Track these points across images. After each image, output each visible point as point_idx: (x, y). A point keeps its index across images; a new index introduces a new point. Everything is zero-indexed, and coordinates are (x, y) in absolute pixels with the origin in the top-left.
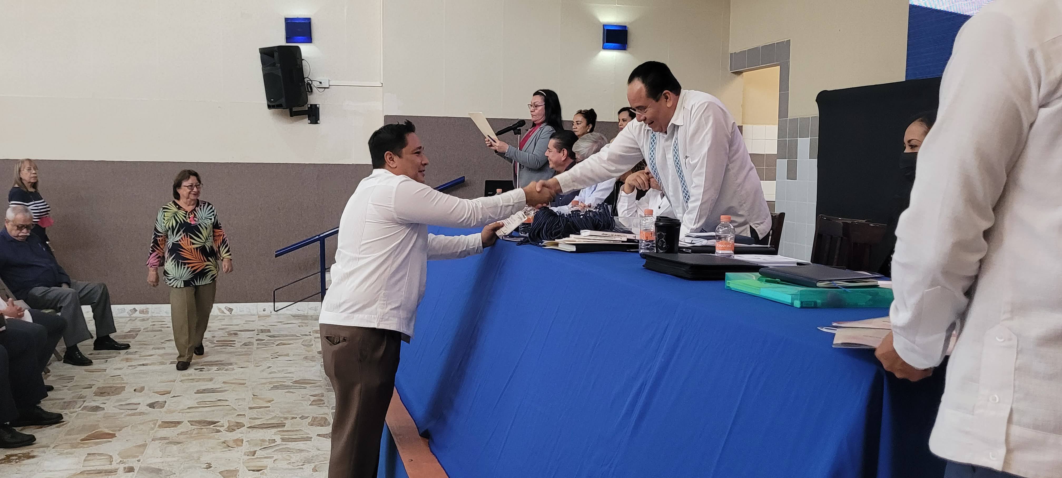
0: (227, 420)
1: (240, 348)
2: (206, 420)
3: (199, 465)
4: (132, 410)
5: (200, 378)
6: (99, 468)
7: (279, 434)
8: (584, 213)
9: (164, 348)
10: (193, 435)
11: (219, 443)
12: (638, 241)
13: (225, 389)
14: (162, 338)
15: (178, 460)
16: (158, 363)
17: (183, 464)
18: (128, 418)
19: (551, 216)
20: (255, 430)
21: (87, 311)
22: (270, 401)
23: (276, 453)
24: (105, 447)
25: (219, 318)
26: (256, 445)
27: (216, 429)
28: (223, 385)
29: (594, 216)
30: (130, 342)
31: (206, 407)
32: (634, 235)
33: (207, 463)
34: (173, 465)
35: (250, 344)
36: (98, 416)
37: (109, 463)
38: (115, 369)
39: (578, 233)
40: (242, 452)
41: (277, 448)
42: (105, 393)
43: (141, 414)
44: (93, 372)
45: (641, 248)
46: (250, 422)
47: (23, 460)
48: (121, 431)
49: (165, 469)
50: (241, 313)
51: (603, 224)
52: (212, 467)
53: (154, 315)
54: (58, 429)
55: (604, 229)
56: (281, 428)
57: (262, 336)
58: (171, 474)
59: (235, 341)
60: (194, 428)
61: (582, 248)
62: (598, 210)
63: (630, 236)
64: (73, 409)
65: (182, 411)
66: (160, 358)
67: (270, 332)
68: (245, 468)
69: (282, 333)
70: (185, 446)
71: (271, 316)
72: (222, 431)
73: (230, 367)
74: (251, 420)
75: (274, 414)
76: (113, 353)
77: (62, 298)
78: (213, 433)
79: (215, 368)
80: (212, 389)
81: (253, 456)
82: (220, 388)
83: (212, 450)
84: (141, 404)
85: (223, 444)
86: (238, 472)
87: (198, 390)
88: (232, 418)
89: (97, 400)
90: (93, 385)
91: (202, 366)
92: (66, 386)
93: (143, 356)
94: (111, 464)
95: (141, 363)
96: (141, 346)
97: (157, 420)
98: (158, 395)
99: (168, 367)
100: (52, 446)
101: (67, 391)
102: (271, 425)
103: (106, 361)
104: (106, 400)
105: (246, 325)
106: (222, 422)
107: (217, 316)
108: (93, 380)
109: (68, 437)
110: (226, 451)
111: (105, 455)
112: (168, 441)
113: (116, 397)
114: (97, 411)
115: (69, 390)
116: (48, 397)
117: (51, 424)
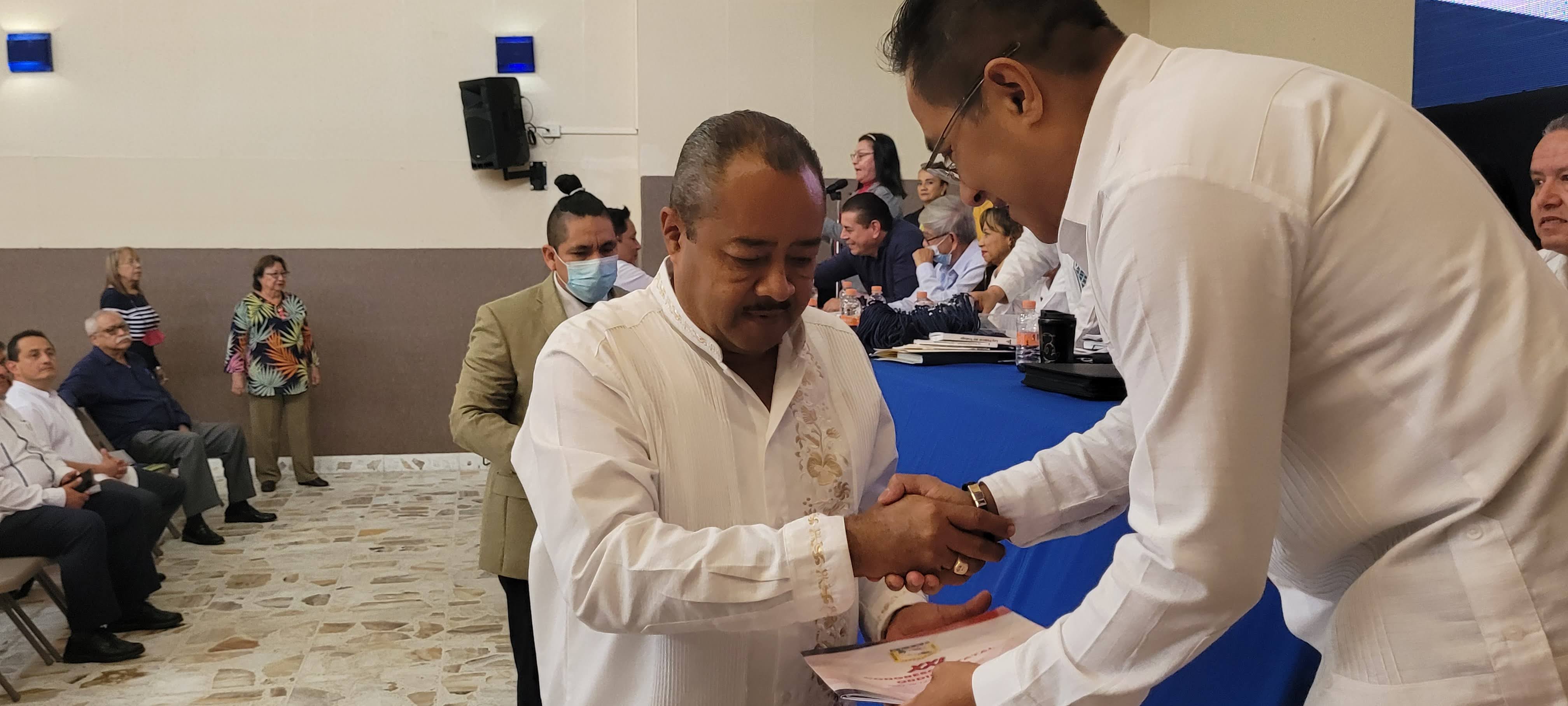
0: (418, 622)
1: (437, 519)
2: (388, 621)
3: (380, 685)
4: (281, 607)
5: (379, 561)
6: (235, 690)
7: (493, 641)
8: (933, 309)
9: (325, 519)
10: (369, 644)
11: (408, 653)
12: (1015, 347)
13: (413, 577)
14: (321, 505)
15: (348, 679)
16: (318, 541)
17: (356, 684)
18: (276, 619)
19: (885, 313)
20: (458, 635)
21: (216, 466)
22: (480, 594)
23: (489, 668)
24: (243, 661)
25: (404, 475)
26: (460, 657)
27: (403, 634)
28: (411, 571)
29: (949, 312)
30: (278, 511)
31: (387, 602)
32: (1009, 339)
33: (391, 683)
34: (341, 686)
35: (450, 512)
36: (232, 616)
37: (249, 683)
38: (257, 550)
39: (926, 337)
40: (440, 667)
41: (491, 661)
42: (241, 583)
43: (294, 613)
44: (224, 554)
45: (1019, 358)
46: (451, 624)
47: (128, 679)
48: (266, 638)
49: (330, 691)
50: (436, 469)
51: (963, 325)
52: (397, 688)
54: (177, 635)
55: (964, 331)
56: (495, 632)
57: (466, 501)
58: (339, 697)
59: (427, 508)
60: (369, 633)
61: (932, 359)
62: (954, 303)
63: (1003, 341)
64: (197, 606)
65: (353, 609)
66: (320, 533)
68: (445, 689)
70: (358, 659)
71: (477, 472)
72: (411, 636)
73: (421, 545)
74: (453, 621)
75: (485, 613)
76: (254, 526)
77: (181, 446)
78: (398, 639)
79: (399, 547)
80: (396, 576)
81: (457, 671)
82: (407, 575)
83: (398, 664)
84: (295, 598)
85: (414, 655)
86: (436, 695)
87: (375, 579)
88: (426, 618)
89: (231, 593)
90: (225, 572)
91: (380, 544)
92: (186, 575)
93: (296, 531)
94: (252, 685)
95: (293, 541)
96: (292, 517)
97: (318, 622)
98: (319, 586)
99: (332, 545)
100: (168, 659)
101: (188, 581)
102: (482, 629)
103: (244, 538)
104: (244, 593)
105: (443, 485)
106: (411, 624)
107: (401, 473)
108: (225, 565)
109: (191, 646)
110: (417, 665)
111: (245, 671)
112: (334, 651)
113: (257, 590)
114: (231, 610)
115: (190, 579)
116: (160, 590)
117: (166, 628)
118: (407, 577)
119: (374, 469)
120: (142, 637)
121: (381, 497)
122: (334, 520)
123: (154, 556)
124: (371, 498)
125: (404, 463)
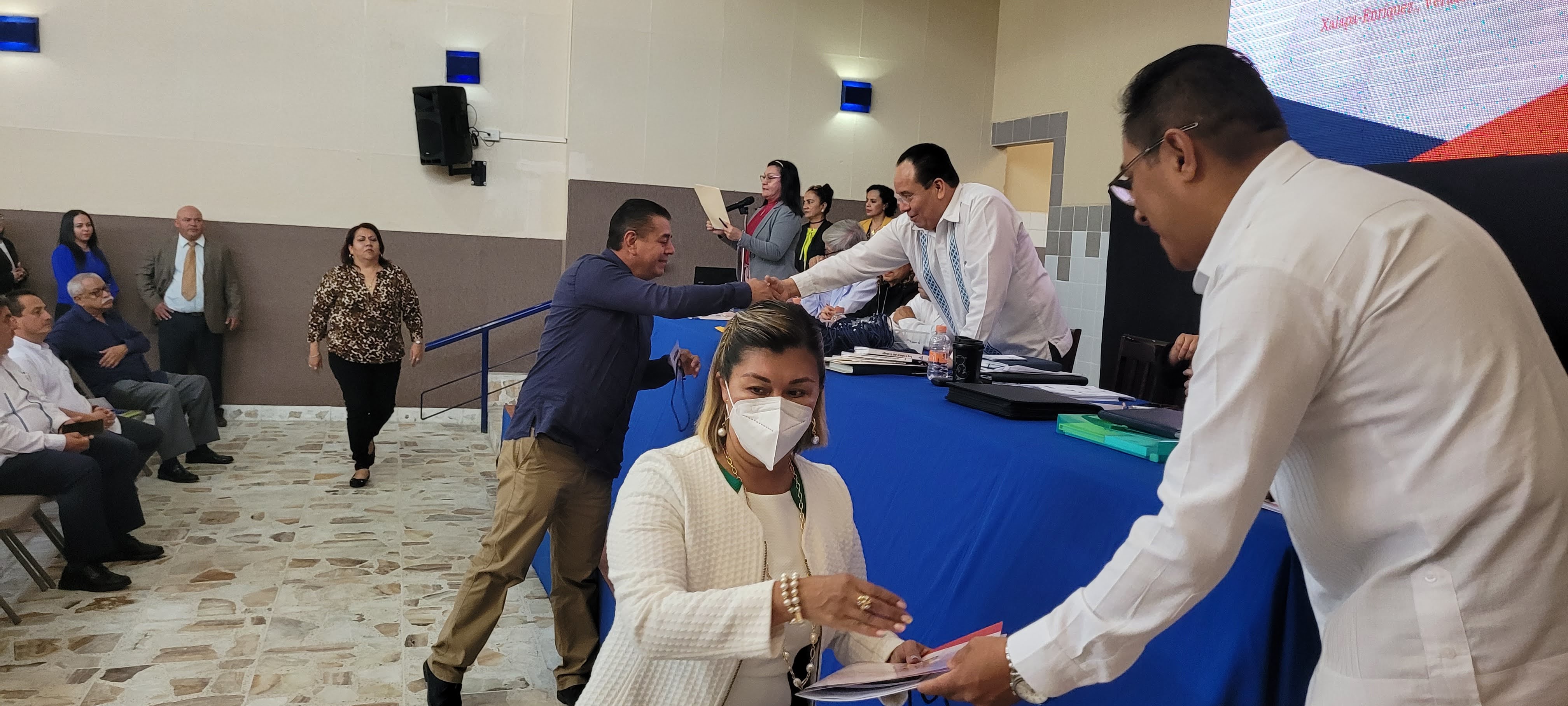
0: (377, 559)
2: (350, 558)
3: (348, 616)
4: (251, 543)
5: (335, 504)
6: (219, 618)
7: (445, 581)
9: (282, 463)
10: (335, 579)
11: (371, 588)
12: (927, 363)
13: (368, 518)
14: (278, 450)
15: (320, 610)
16: (278, 483)
17: (327, 615)
18: (248, 553)
20: (414, 572)
24: (223, 591)
26: (418, 592)
27: (364, 570)
28: (365, 513)
31: (347, 541)
33: (358, 614)
36: (208, 550)
37: (231, 611)
38: (223, 489)
40: (400, 601)
41: (445, 596)
42: (213, 519)
43: (264, 549)
44: (195, 492)
45: (931, 373)
46: (406, 563)
47: (119, 605)
48: (241, 571)
49: (304, 620)
53: (264, 418)
56: (447, 570)
57: (408, 450)
58: (314, 627)
60: (334, 569)
61: (859, 370)
64: (175, 540)
65: (317, 546)
67: (417, 445)
68: (407, 622)
69: (433, 447)
70: (326, 592)
71: (415, 425)
72: (371, 572)
74: (406, 559)
75: (434, 553)
77: (158, 396)
78: (360, 575)
80: (353, 517)
81: (416, 605)
82: (361, 517)
83: (363, 598)
84: (263, 535)
85: (376, 590)
86: (398, 626)
87: (334, 519)
88: (382, 556)
89: (204, 529)
90: (197, 509)
91: (335, 487)
92: (161, 510)
93: (255, 473)
94: (234, 613)
95: (256, 482)
96: (249, 459)
97: (287, 557)
98: (284, 525)
99: (291, 487)
100: (155, 587)
101: (164, 516)
102: (433, 567)
103: (210, 478)
104: (215, 529)
106: (371, 561)
108: (196, 501)
109: (175, 576)
110: (380, 599)
111: (226, 601)
112: (303, 585)
113: (229, 526)
114: (205, 544)
115: (166, 514)
117: (150, 559)
118: (362, 519)
119: (322, 419)
120: (127, 567)
121: (330, 444)
122: (291, 463)
124: (322, 445)
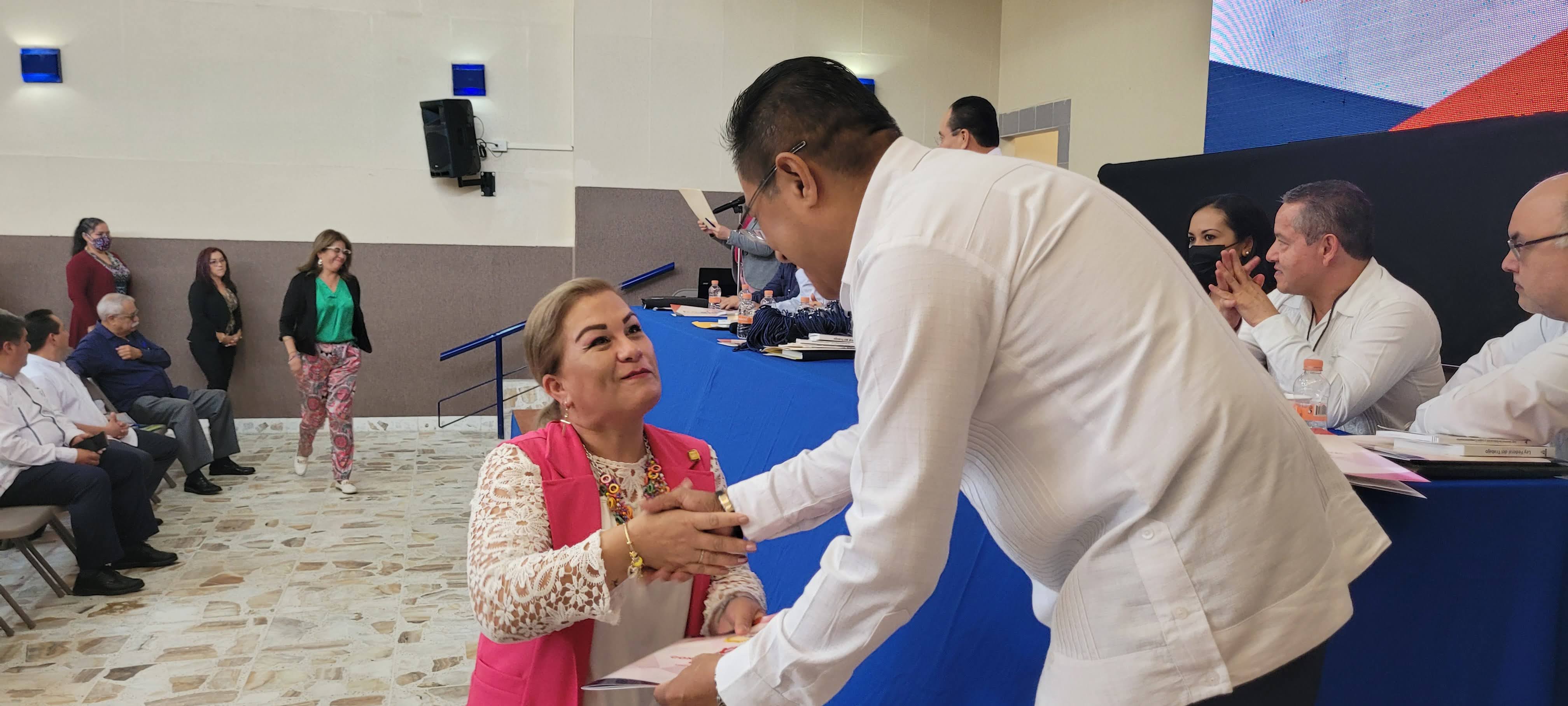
0: (381, 562)
1: (398, 473)
2: (356, 560)
4: (263, 548)
5: (347, 509)
6: (223, 619)
7: (445, 578)
11: (372, 588)
15: (320, 610)
16: (295, 491)
17: (327, 614)
18: (258, 558)
22: (433, 538)
23: (440, 601)
24: (230, 594)
25: (371, 435)
27: (368, 572)
28: (376, 517)
29: (826, 316)
31: (356, 544)
33: (357, 614)
34: (315, 616)
35: (409, 467)
36: (220, 556)
37: (235, 613)
38: (243, 498)
39: (806, 337)
40: (399, 600)
41: (442, 595)
42: (229, 527)
43: (274, 554)
46: (409, 564)
47: (130, 610)
48: (250, 575)
49: (304, 620)
50: (398, 429)
51: (837, 328)
52: (362, 618)
53: (289, 431)
55: (837, 333)
56: (447, 572)
57: (424, 458)
59: (390, 464)
60: (339, 571)
61: (810, 356)
62: (830, 309)
64: (191, 547)
65: (325, 550)
66: (297, 484)
67: (434, 453)
68: (403, 618)
69: (449, 454)
70: (329, 593)
71: (434, 433)
72: (374, 574)
73: (384, 496)
74: (409, 561)
75: (438, 554)
76: (239, 478)
77: (175, 412)
78: (363, 577)
79: (365, 497)
82: (371, 522)
83: (363, 598)
84: (275, 541)
85: (377, 590)
86: (395, 624)
87: (345, 525)
88: (387, 558)
89: (219, 536)
90: (215, 518)
92: (180, 519)
93: (277, 483)
94: (238, 615)
95: (275, 491)
96: (272, 470)
97: (296, 560)
98: (296, 531)
99: (307, 495)
100: (165, 592)
101: (183, 526)
102: (435, 567)
103: (232, 489)
104: (230, 536)
105: (404, 443)
106: (374, 563)
107: (368, 433)
108: (215, 512)
109: (187, 581)
110: (380, 598)
111: (231, 603)
112: (308, 586)
113: (243, 533)
114: (220, 550)
115: (184, 524)
116: (158, 533)
117: (163, 566)
123: (151, 502)
125: (371, 424)
